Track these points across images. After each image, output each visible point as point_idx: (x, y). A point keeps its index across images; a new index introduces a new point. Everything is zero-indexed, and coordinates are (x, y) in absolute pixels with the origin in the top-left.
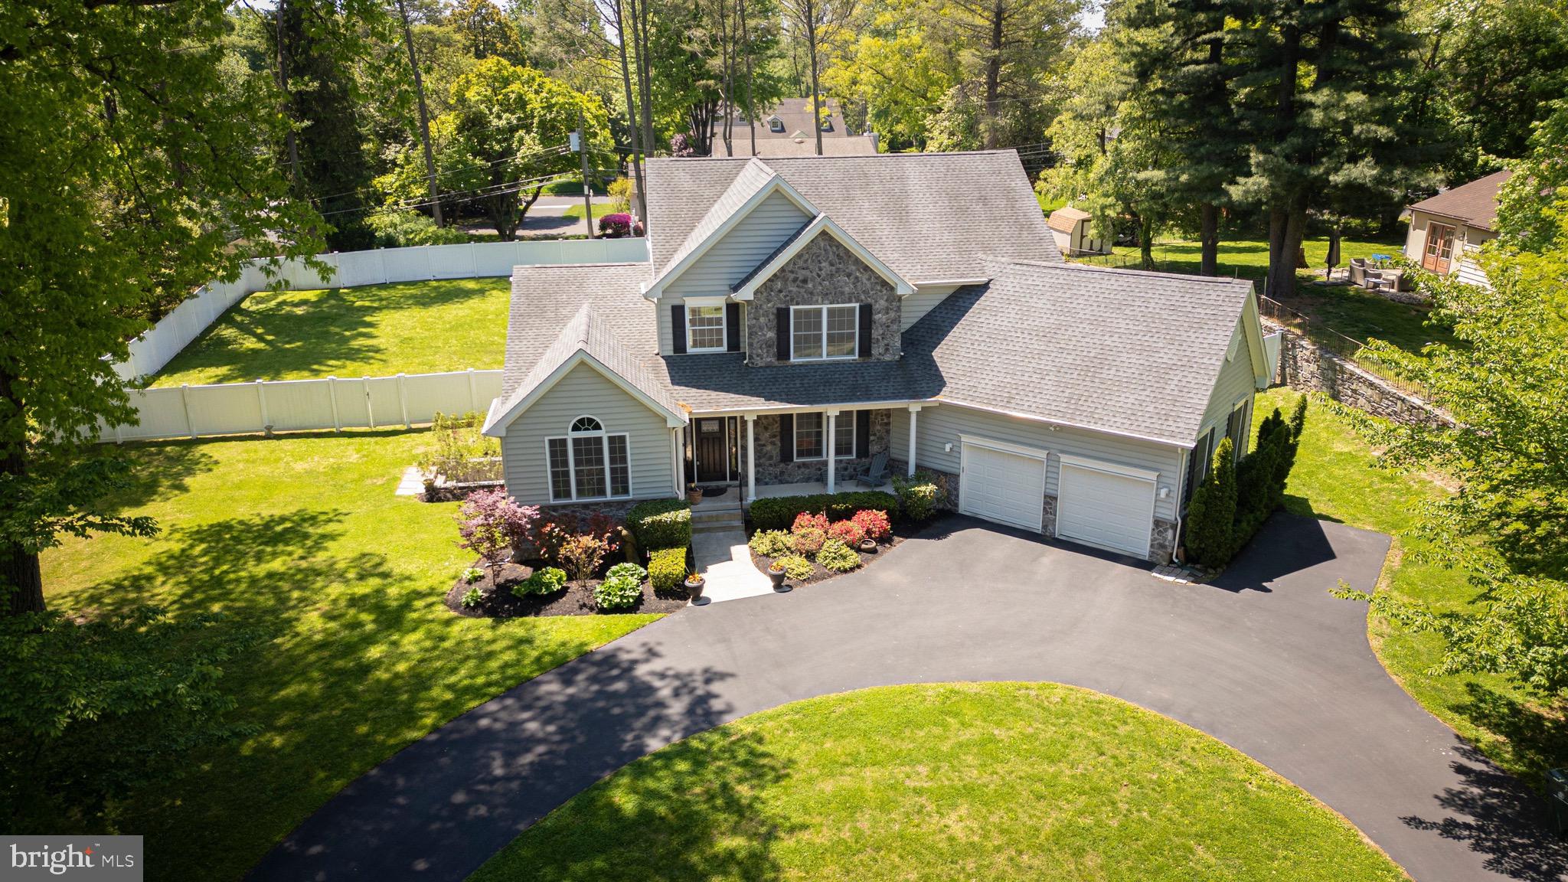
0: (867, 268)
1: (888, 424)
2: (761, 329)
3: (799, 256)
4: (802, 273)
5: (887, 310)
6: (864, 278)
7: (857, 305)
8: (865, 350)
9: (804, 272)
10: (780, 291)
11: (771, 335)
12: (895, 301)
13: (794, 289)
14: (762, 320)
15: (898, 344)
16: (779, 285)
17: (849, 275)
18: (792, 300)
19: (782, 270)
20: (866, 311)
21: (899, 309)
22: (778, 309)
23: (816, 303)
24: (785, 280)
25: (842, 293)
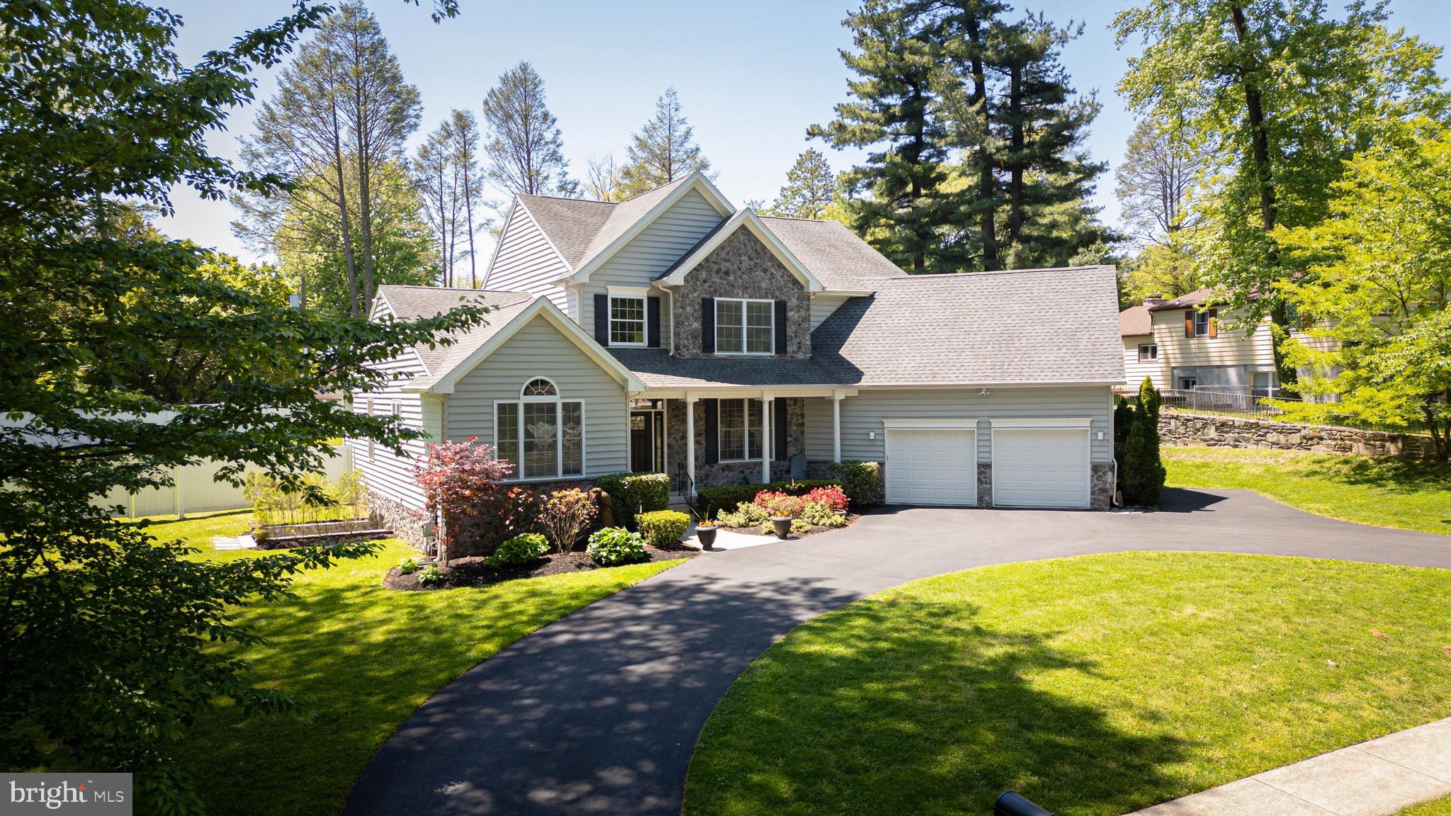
0: (780, 266)
2: (688, 319)
3: (721, 247)
4: (725, 266)
5: (799, 308)
6: (778, 274)
7: (773, 301)
8: (781, 348)
9: (726, 264)
10: (705, 281)
11: (696, 325)
12: (805, 297)
13: (718, 281)
14: (688, 309)
15: (809, 343)
16: (704, 275)
17: (765, 271)
18: (716, 291)
19: (707, 259)
20: (781, 307)
21: (808, 309)
22: (703, 299)
23: (737, 296)
24: (709, 271)
25: (760, 288)
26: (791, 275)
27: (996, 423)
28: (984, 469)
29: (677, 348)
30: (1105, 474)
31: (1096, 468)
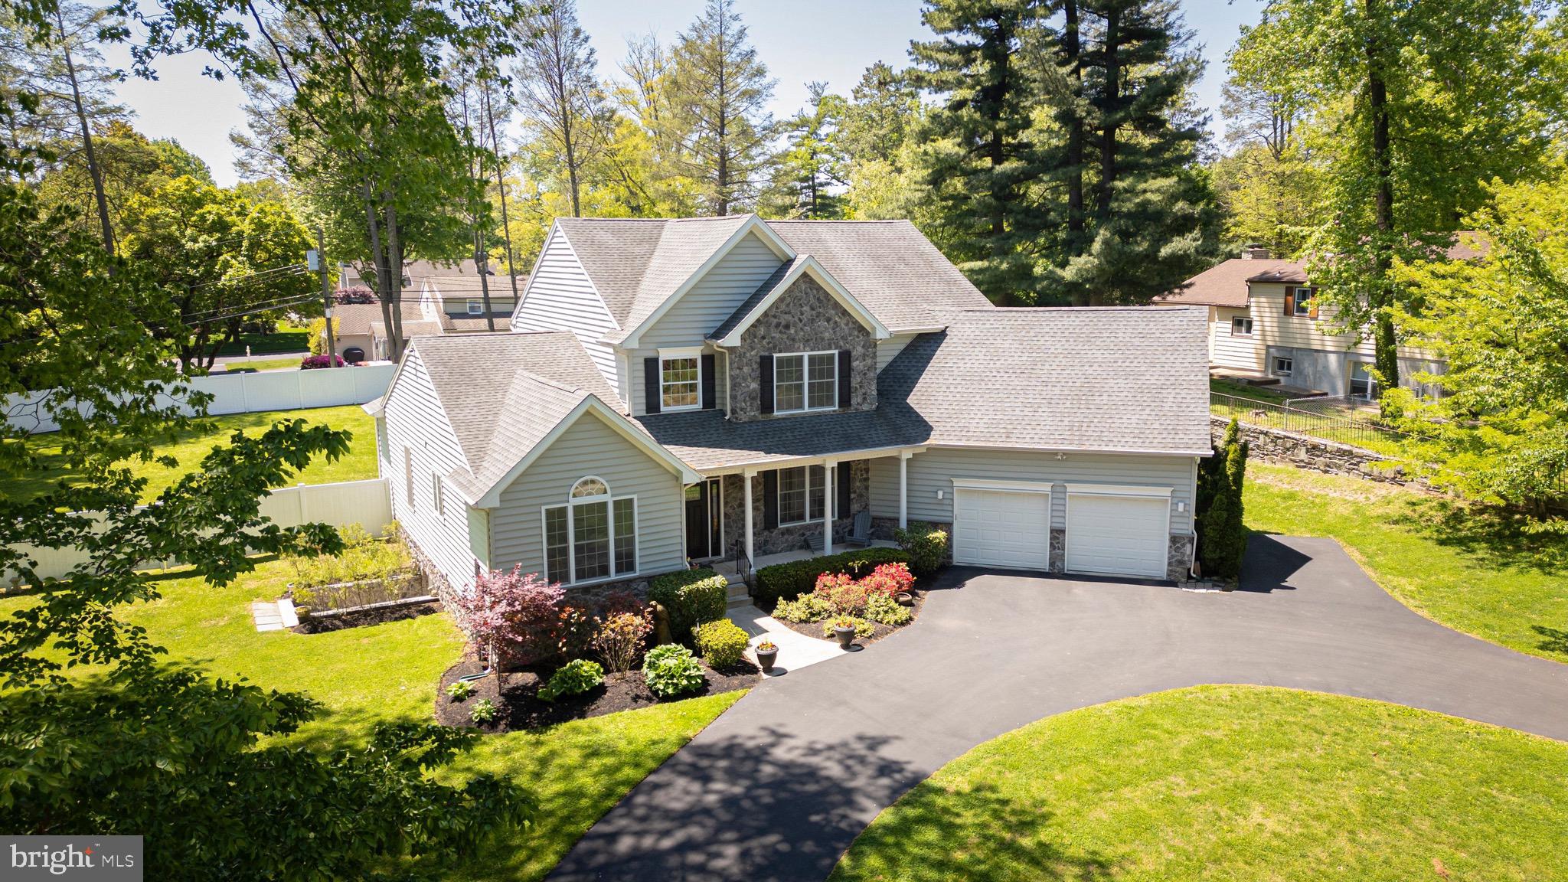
0: (845, 313)
1: (867, 479)
2: (745, 379)
3: (781, 299)
4: (784, 319)
5: (864, 356)
6: (842, 322)
7: (836, 352)
8: (845, 401)
9: (786, 316)
10: (764, 338)
11: (754, 385)
12: (871, 345)
13: (777, 335)
14: (746, 369)
15: (875, 393)
16: (762, 331)
17: (828, 320)
18: (775, 347)
19: (766, 314)
20: (846, 357)
21: (875, 356)
22: (761, 357)
23: (798, 350)
24: (768, 325)
25: (823, 339)
26: (856, 322)
27: (1071, 488)
28: (1057, 535)
29: (733, 411)
30: (1184, 545)
31: (1174, 539)
